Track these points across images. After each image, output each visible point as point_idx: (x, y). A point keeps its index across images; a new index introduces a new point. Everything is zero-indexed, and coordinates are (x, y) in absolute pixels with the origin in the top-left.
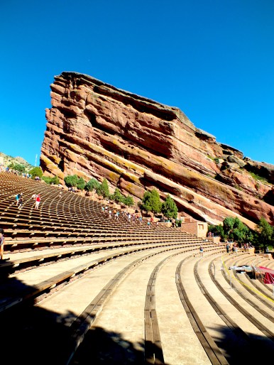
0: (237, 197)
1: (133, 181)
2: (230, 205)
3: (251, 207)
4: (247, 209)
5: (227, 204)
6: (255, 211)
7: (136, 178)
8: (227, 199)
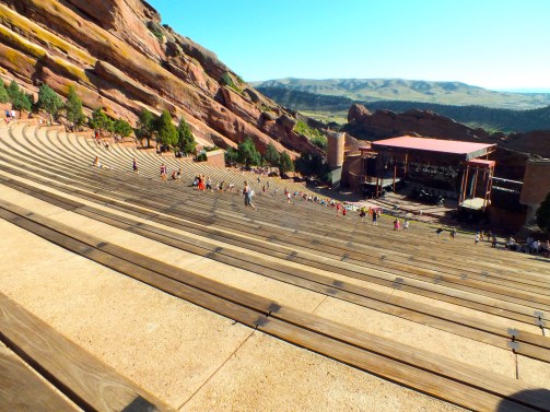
0: (205, 103)
1: (75, 78)
2: (198, 114)
3: (219, 116)
4: (215, 119)
5: (195, 112)
6: (221, 120)
7: (80, 71)
8: (194, 105)
